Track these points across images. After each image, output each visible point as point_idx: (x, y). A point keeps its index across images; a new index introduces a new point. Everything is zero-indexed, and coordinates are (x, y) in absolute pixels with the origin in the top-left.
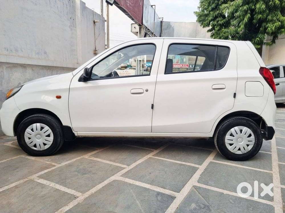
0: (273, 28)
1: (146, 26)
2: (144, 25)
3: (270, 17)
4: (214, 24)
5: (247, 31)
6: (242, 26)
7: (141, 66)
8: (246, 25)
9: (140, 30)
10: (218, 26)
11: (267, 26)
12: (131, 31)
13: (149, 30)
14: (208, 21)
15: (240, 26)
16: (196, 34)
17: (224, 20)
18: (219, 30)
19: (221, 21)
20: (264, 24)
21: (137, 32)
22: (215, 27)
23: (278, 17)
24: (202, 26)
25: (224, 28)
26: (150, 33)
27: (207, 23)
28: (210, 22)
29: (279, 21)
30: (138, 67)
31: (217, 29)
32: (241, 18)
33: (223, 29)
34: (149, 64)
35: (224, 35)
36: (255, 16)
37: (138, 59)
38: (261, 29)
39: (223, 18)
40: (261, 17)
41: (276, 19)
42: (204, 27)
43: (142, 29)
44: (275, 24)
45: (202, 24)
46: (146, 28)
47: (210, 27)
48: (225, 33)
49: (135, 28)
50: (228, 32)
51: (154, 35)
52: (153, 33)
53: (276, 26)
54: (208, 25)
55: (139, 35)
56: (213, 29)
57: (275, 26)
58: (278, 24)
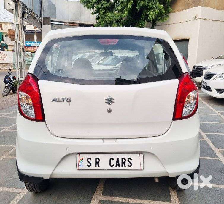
0: (154, 16)
1: (24, 3)
2: (21, 2)
3: (150, 5)
4: (99, 8)
5: (130, 17)
6: (126, 12)
7: (22, 50)
8: (129, 11)
9: (15, 7)
10: (102, 9)
11: (148, 13)
12: (5, 8)
13: (27, 7)
14: (93, 3)
15: (124, 12)
16: (80, 14)
17: (109, 4)
18: (104, 14)
19: (105, 5)
20: (145, 12)
21: (13, 10)
22: (100, 10)
23: (157, 5)
24: (87, 7)
25: (108, 12)
26: (28, 10)
27: (92, 5)
28: (94, 4)
29: (158, 9)
30: (18, 51)
31: (102, 12)
32: (125, 3)
33: (108, 14)
34: (29, 43)
35: (109, 19)
36: (138, 3)
37: (17, 41)
38: (142, 15)
39: (107, 1)
40: (143, 3)
41: (156, 7)
42: (88, 8)
43: (19, 6)
44: (155, 11)
45: (87, 5)
46: (24, 4)
47: (95, 9)
48: (109, 17)
49: (10, 5)
50: (112, 17)
51: (34, 13)
52: (32, 11)
53: (156, 14)
54: (93, 7)
55: (16, 13)
56: (98, 11)
57: (154, 14)
58: (157, 11)
